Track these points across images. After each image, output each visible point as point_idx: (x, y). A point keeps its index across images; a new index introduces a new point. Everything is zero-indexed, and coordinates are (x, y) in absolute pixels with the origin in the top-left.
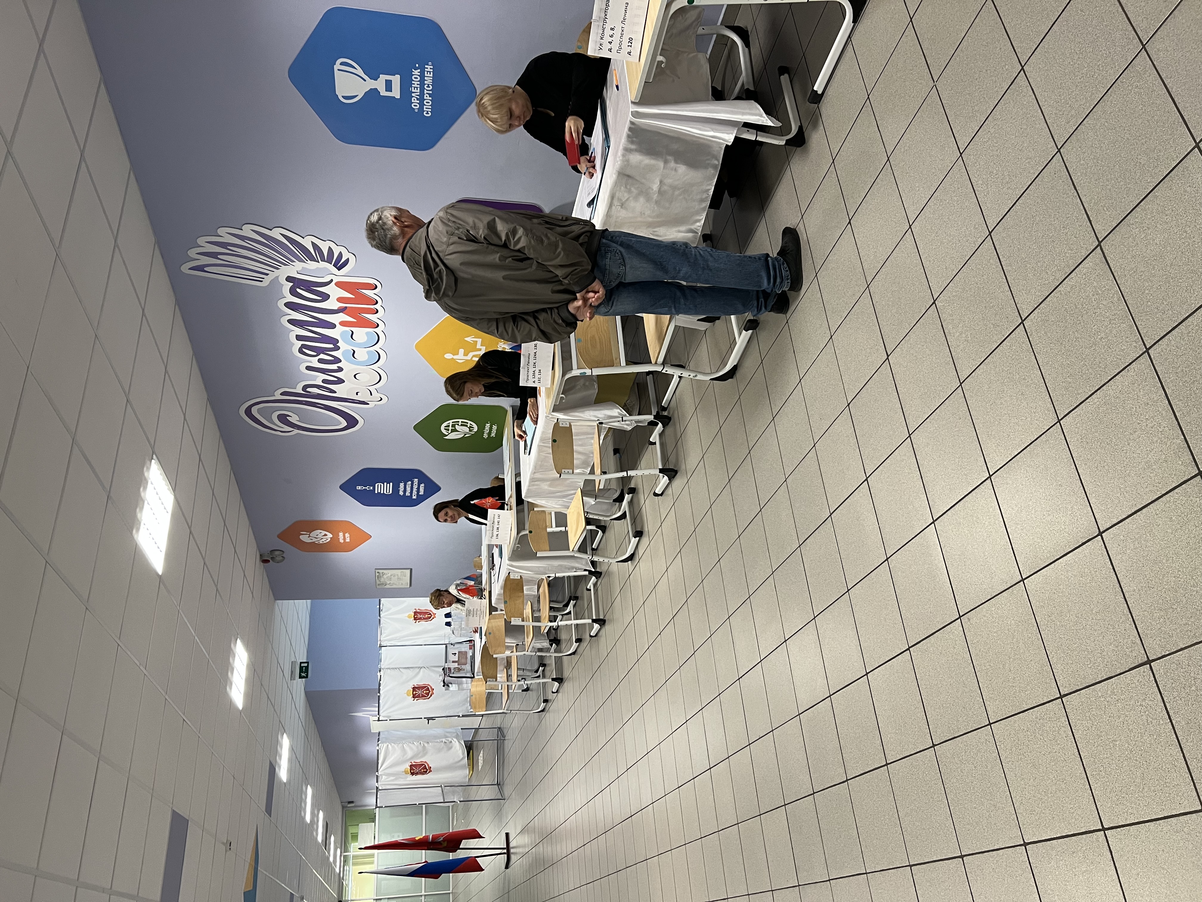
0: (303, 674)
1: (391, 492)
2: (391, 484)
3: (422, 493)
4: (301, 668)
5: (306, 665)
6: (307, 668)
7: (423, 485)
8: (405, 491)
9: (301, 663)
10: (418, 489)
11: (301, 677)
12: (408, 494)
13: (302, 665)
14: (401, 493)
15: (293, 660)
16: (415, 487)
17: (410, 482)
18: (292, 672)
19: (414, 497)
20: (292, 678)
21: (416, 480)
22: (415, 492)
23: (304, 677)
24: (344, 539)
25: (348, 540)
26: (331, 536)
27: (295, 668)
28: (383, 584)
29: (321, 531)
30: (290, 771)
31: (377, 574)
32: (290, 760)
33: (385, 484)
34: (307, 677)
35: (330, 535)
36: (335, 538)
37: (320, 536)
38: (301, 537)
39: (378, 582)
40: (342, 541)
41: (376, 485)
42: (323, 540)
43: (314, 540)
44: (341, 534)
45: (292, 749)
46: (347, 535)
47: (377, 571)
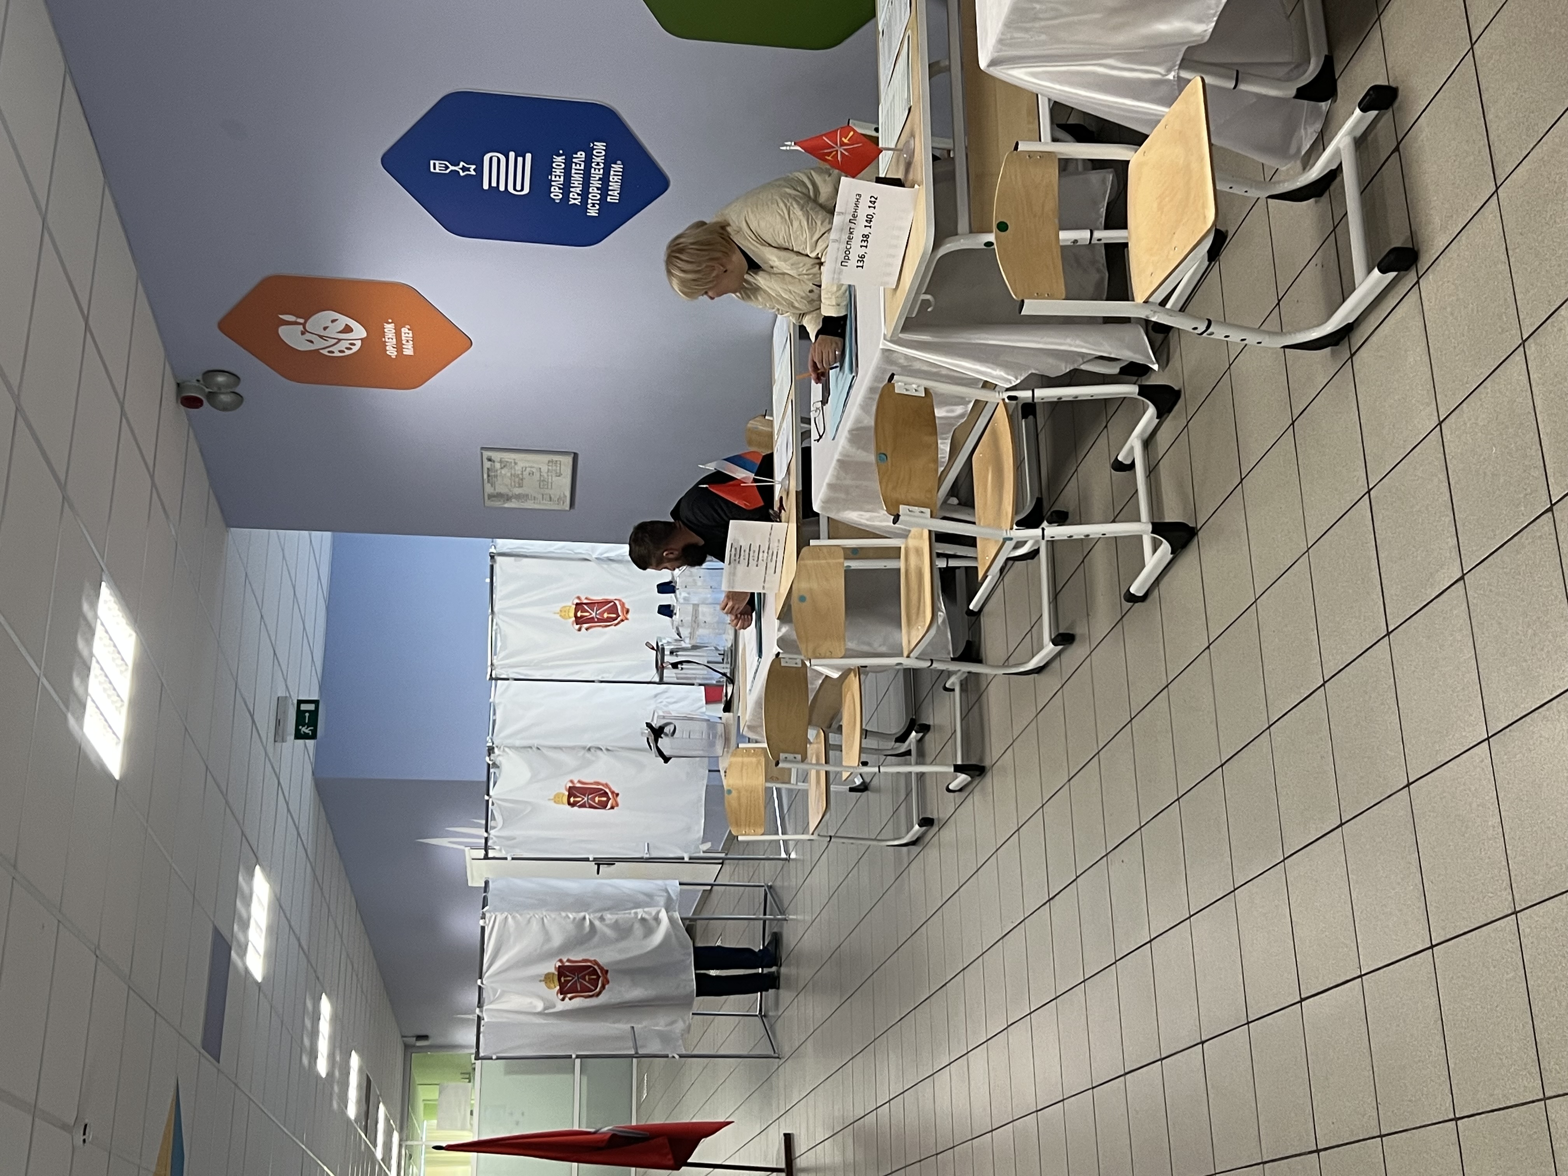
0: (304, 730)
1: (526, 190)
2: (529, 156)
3: (614, 196)
4: (300, 714)
5: (312, 707)
6: (314, 714)
7: (617, 167)
8: (566, 188)
9: (300, 702)
10: (605, 179)
11: (299, 735)
12: (575, 199)
13: (303, 707)
14: (556, 194)
15: (281, 693)
16: (597, 173)
17: (581, 155)
18: (278, 722)
19: (593, 212)
20: (279, 736)
21: (600, 147)
22: (594, 193)
23: (306, 737)
24: (399, 346)
25: (408, 350)
26: (364, 334)
27: (285, 713)
28: (499, 496)
29: (336, 315)
30: (273, 956)
31: (487, 464)
32: (274, 932)
33: (512, 155)
34: (313, 736)
35: (359, 332)
36: (374, 341)
37: (333, 331)
38: (283, 331)
39: (489, 489)
40: (392, 352)
41: (487, 158)
42: (343, 345)
43: (319, 344)
44: (389, 329)
45: (279, 906)
46: (406, 333)
47: (486, 454)
